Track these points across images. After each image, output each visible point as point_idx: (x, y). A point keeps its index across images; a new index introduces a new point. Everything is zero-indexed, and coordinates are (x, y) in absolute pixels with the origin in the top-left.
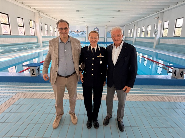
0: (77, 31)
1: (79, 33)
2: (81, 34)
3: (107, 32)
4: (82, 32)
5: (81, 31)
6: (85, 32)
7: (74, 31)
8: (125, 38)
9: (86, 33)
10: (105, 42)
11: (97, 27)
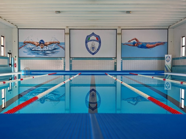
0: (42, 43)
1: (45, 48)
2: (53, 51)
3: (122, 44)
4: (54, 46)
5: (51, 43)
6: (63, 46)
7: (32, 43)
8: (173, 59)
9: (64, 49)
10: (119, 69)
11: (96, 32)
